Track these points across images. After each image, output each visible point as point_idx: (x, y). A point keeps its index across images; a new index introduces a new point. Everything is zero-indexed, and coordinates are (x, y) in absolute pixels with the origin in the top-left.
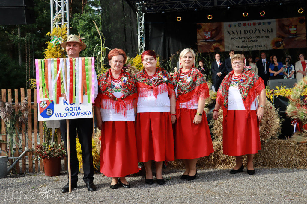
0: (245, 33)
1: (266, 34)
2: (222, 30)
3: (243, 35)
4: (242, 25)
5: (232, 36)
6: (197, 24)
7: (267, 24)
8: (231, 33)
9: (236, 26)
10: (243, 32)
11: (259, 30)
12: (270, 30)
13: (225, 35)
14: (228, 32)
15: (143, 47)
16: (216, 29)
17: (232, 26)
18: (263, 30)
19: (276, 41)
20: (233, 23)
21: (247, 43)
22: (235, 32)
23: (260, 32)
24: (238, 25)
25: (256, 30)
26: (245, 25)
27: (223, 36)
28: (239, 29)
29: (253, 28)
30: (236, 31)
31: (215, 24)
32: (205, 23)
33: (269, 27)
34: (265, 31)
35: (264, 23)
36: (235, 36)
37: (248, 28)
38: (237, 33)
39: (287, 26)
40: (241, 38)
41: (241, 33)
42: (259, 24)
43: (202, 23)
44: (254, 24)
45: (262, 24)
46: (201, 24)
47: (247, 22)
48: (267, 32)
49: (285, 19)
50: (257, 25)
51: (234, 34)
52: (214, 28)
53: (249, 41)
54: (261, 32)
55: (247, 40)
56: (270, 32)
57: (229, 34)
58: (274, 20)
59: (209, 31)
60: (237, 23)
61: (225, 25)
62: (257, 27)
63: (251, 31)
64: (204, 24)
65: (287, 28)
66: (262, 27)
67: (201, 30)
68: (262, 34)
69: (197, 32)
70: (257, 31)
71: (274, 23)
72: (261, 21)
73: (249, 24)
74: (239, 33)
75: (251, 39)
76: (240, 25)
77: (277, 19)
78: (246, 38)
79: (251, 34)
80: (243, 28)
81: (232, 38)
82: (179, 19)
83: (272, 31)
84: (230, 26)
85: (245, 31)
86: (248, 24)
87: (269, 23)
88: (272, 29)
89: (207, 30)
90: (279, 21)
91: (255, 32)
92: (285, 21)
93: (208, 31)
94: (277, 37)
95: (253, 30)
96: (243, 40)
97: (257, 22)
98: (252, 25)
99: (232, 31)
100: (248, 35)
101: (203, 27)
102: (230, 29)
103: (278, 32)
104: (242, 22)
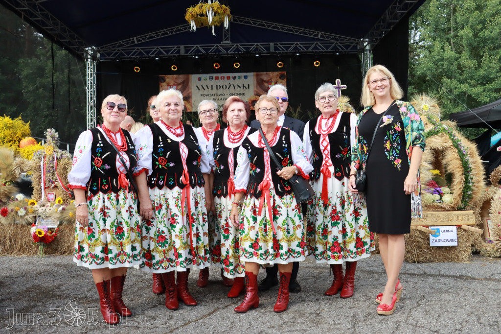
0: (217, 89)
1: (242, 91)
2: (190, 84)
3: (215, 91)
4: (214, 78)
5: (202, 92)
6: (160, 76)
7: (243, 78)
8: (200, 88)
9: (206, 79)
10: (215, 88)
11: (233, 85)
12: (247, 86)
13: (193, 90)
14: (197, 86)
15: (92, 104)
16: (183, 82)
17: (202, 79)
18: (238, 86)
19: (253, 99)
20: (203, 76)
21: (219, 101)
22: (205, 88)
23: (234, 88)
24: (210, 79)
25: (230, 85)
26: (217, 78)
27: (191, 92)
28: (210, 83)
29: (226, 82)
30: (207, 86)
31: (181, 76)
32: (170, 74)
33: (246, 82)
34: (241, 88)
35: (240, 77)
36: (206, 92)
37: (221, 83)
38: (208, 88)
39: (266, 82)
40: (212, 95)
41: (212, 89)
42: (234, 78)
43: (166, 74)
44: (228, 78)
45: (237, 78)
46: (164, 76)
47: (219, 75)
48: (243, 88)
49: (265, 73)
50: (231, 79)
51: (204, 89)
52: (180, 81)
53: (221, 99)
54: (236, 88)
55: (220, 97)
56: (246, 88)
57: (198, 90)
58: (252, 74)
59: (174, 85)
60: (207, 76)
61: (194, 78)
62: (231, 81)
63: (224, 87)
64: (168, 76)
65: (266, 84)
66: (237, 82)
67: (164, 84)
68: (238, 90)
69: (160, 86)
70: (232, 87)
71: (251, 77)
72: (237, 75)
73: (223, 78)
74: (210, 88)
75: (224, 97)
76: (211, 78)
77: (255, 73)
78: (218, 95)
79: (224, 90)
80: (214, 83)
81: (202, 95)
82: (137, 69)
83: (249, 88)
84: (200, 79)
85: (217, 86)
86: (221, 77)
87: (246, 77)
88: (249, 85)
89: (172, 84)
90: (257, 75)
91: (229, 89)
92: (265, 76)
93: (172, 86)
94: (254, 95)
95: (227, 85)
96: (214, 97)
97: (231, 75)
98: (226, 79)
99: (202, 86)
100: (220, 91)
101: (167, 80)
102: (199, 84)
103: (256, 89)
104: (214, 75)
